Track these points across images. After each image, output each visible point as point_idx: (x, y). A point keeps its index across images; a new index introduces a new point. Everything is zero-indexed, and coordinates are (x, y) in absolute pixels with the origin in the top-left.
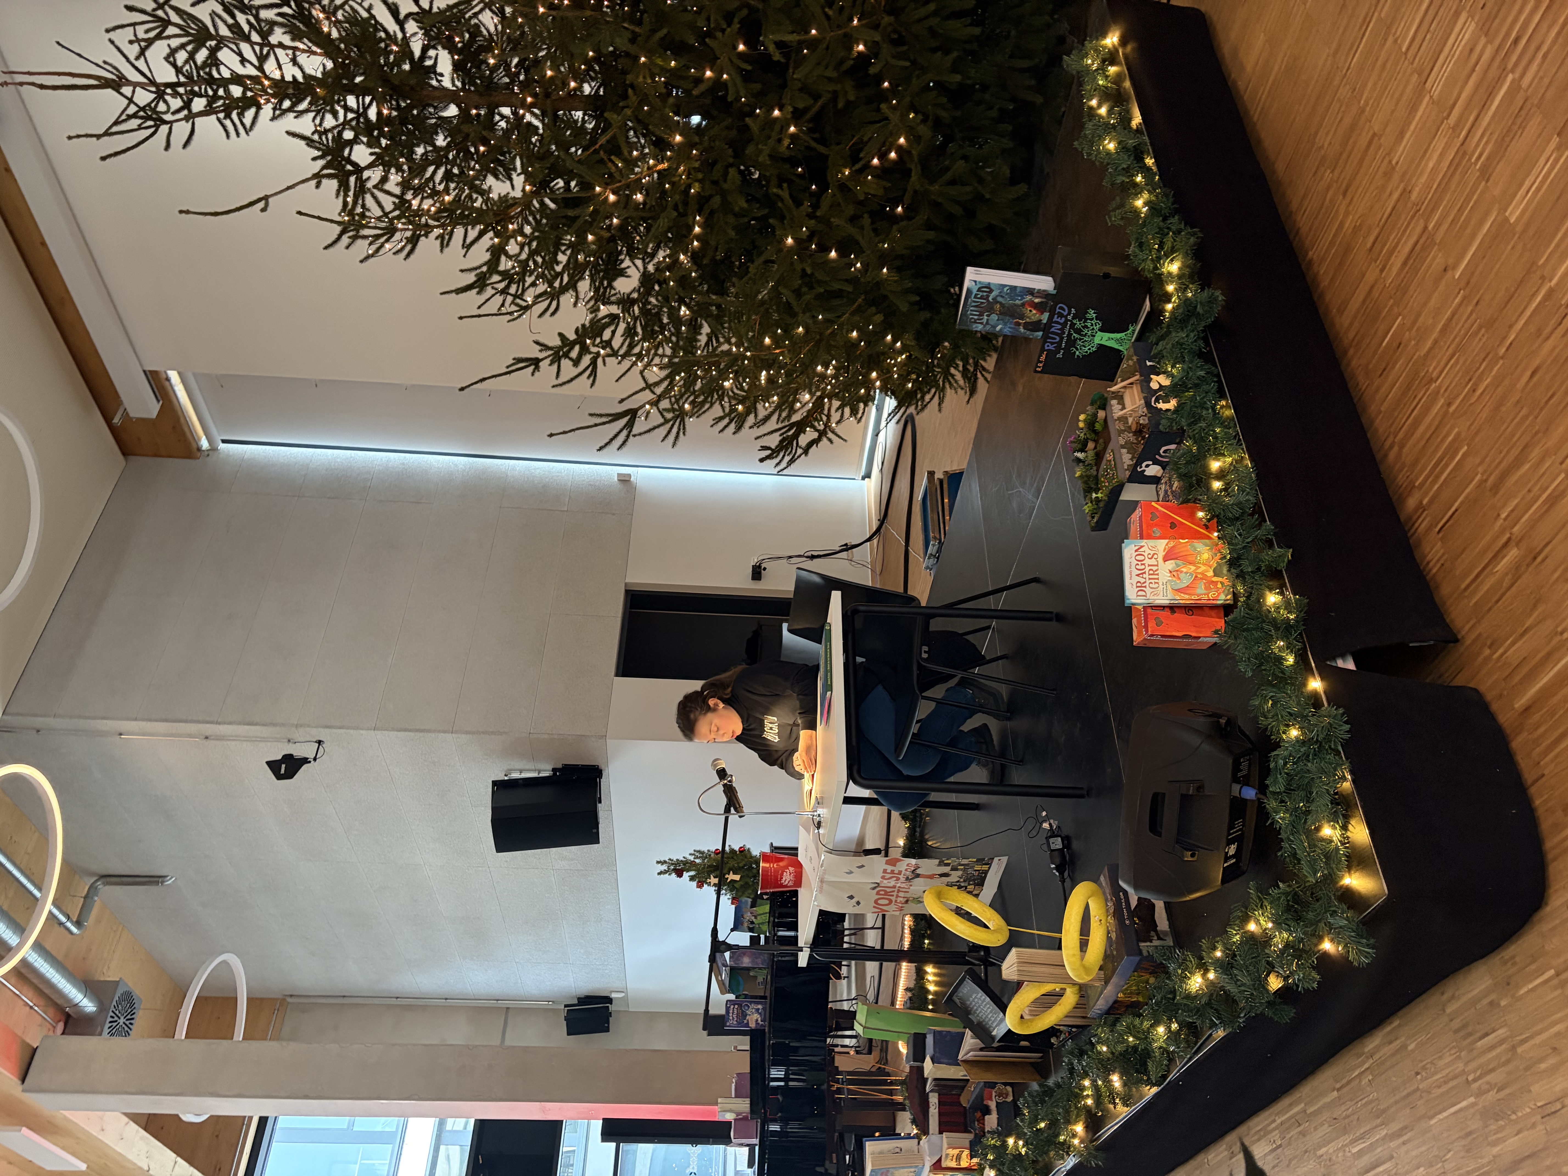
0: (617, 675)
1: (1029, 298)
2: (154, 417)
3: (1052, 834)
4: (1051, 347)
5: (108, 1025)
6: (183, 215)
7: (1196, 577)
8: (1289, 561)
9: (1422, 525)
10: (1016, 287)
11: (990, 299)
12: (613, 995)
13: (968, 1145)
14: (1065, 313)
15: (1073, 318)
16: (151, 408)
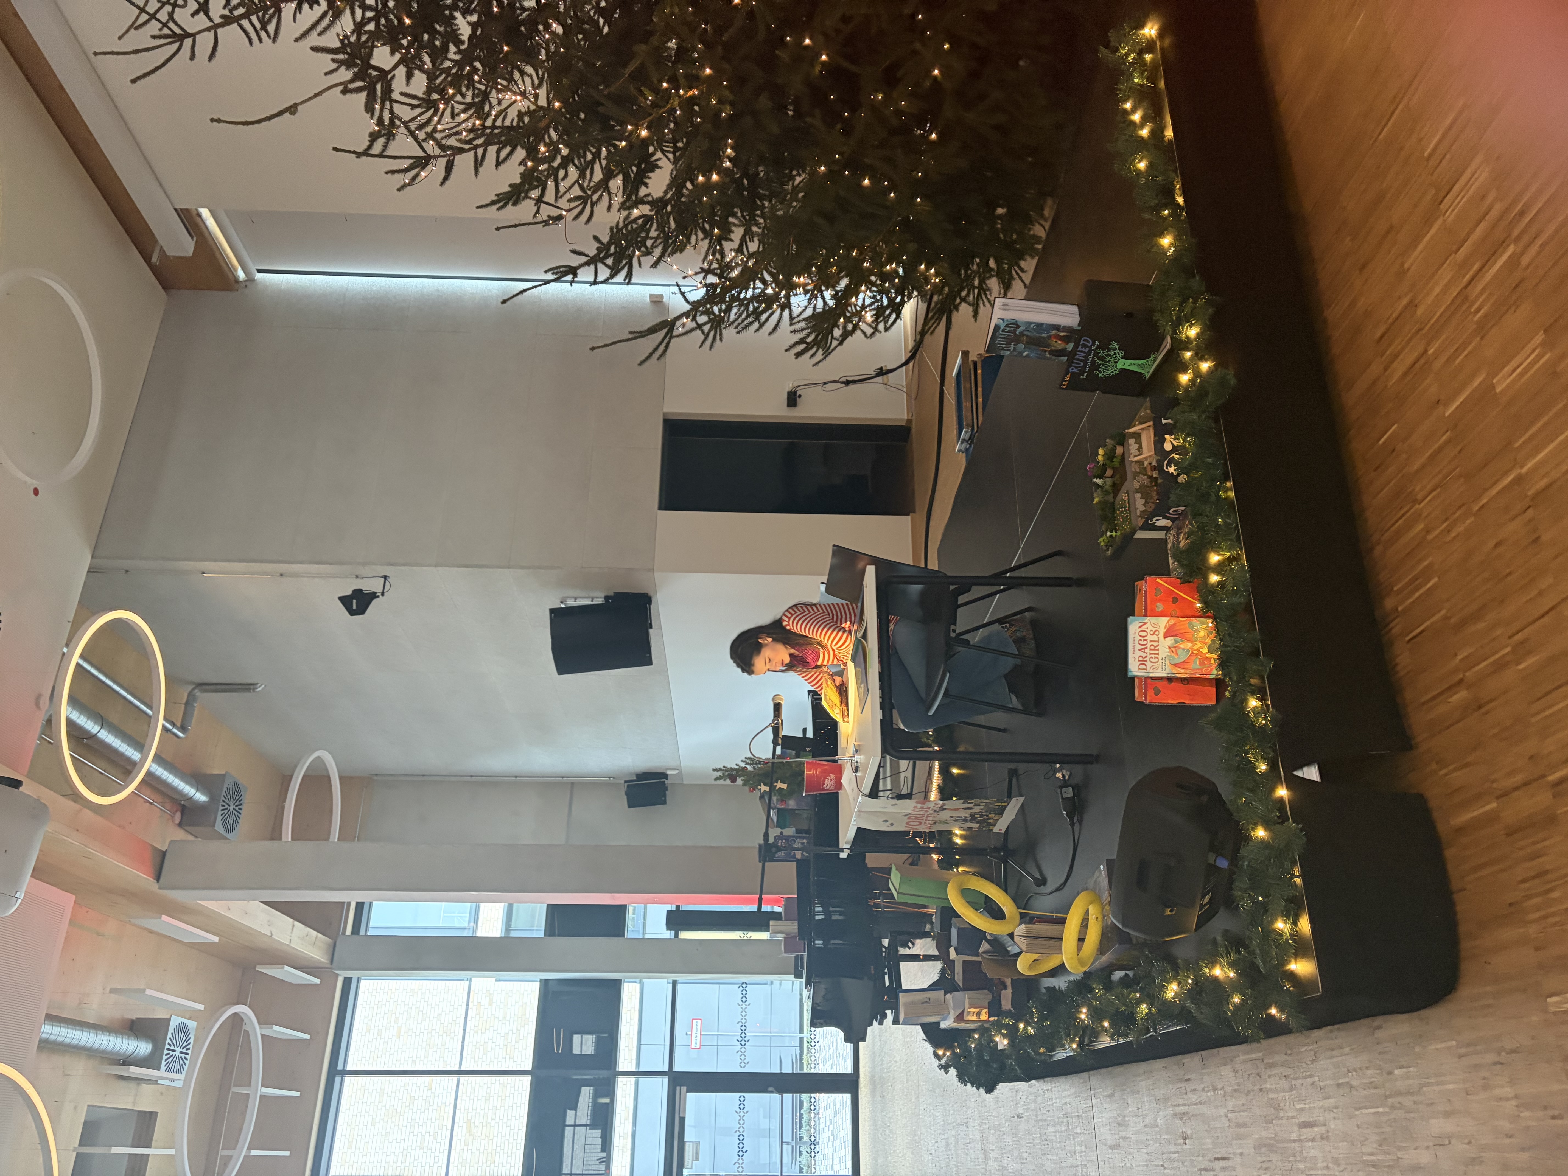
0: (660, 508)
1: (1054, 332)
2: (191, 254)
3: (1065, 784)
4: (1075, 370)
5: (220, 813)
6: (215, 123)
7: (1192, 653)
8: (1271, 671)
9: (1396, 628)
10: (1042, 324)
11: (1017, 333)
12: (669, 772)
13: (987, 1005)
14: (1089, 345)
15: (1097, 348)
16: (186, 246)
